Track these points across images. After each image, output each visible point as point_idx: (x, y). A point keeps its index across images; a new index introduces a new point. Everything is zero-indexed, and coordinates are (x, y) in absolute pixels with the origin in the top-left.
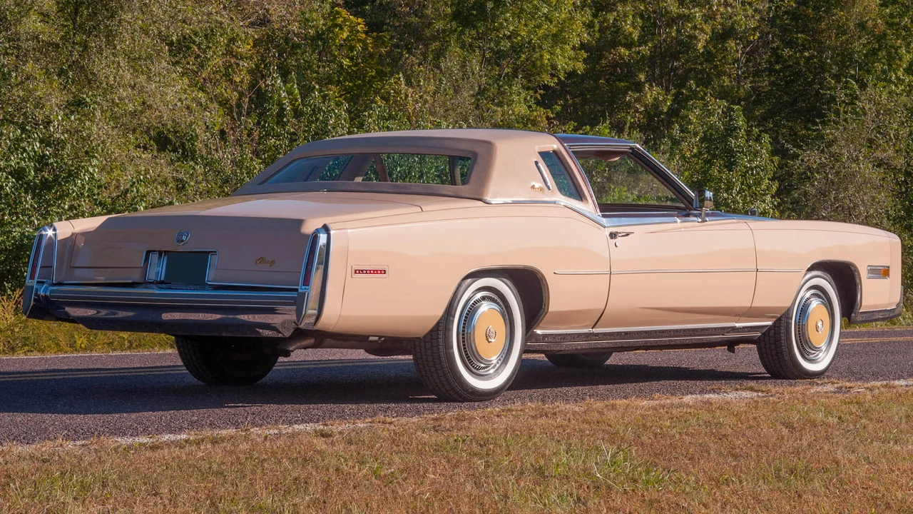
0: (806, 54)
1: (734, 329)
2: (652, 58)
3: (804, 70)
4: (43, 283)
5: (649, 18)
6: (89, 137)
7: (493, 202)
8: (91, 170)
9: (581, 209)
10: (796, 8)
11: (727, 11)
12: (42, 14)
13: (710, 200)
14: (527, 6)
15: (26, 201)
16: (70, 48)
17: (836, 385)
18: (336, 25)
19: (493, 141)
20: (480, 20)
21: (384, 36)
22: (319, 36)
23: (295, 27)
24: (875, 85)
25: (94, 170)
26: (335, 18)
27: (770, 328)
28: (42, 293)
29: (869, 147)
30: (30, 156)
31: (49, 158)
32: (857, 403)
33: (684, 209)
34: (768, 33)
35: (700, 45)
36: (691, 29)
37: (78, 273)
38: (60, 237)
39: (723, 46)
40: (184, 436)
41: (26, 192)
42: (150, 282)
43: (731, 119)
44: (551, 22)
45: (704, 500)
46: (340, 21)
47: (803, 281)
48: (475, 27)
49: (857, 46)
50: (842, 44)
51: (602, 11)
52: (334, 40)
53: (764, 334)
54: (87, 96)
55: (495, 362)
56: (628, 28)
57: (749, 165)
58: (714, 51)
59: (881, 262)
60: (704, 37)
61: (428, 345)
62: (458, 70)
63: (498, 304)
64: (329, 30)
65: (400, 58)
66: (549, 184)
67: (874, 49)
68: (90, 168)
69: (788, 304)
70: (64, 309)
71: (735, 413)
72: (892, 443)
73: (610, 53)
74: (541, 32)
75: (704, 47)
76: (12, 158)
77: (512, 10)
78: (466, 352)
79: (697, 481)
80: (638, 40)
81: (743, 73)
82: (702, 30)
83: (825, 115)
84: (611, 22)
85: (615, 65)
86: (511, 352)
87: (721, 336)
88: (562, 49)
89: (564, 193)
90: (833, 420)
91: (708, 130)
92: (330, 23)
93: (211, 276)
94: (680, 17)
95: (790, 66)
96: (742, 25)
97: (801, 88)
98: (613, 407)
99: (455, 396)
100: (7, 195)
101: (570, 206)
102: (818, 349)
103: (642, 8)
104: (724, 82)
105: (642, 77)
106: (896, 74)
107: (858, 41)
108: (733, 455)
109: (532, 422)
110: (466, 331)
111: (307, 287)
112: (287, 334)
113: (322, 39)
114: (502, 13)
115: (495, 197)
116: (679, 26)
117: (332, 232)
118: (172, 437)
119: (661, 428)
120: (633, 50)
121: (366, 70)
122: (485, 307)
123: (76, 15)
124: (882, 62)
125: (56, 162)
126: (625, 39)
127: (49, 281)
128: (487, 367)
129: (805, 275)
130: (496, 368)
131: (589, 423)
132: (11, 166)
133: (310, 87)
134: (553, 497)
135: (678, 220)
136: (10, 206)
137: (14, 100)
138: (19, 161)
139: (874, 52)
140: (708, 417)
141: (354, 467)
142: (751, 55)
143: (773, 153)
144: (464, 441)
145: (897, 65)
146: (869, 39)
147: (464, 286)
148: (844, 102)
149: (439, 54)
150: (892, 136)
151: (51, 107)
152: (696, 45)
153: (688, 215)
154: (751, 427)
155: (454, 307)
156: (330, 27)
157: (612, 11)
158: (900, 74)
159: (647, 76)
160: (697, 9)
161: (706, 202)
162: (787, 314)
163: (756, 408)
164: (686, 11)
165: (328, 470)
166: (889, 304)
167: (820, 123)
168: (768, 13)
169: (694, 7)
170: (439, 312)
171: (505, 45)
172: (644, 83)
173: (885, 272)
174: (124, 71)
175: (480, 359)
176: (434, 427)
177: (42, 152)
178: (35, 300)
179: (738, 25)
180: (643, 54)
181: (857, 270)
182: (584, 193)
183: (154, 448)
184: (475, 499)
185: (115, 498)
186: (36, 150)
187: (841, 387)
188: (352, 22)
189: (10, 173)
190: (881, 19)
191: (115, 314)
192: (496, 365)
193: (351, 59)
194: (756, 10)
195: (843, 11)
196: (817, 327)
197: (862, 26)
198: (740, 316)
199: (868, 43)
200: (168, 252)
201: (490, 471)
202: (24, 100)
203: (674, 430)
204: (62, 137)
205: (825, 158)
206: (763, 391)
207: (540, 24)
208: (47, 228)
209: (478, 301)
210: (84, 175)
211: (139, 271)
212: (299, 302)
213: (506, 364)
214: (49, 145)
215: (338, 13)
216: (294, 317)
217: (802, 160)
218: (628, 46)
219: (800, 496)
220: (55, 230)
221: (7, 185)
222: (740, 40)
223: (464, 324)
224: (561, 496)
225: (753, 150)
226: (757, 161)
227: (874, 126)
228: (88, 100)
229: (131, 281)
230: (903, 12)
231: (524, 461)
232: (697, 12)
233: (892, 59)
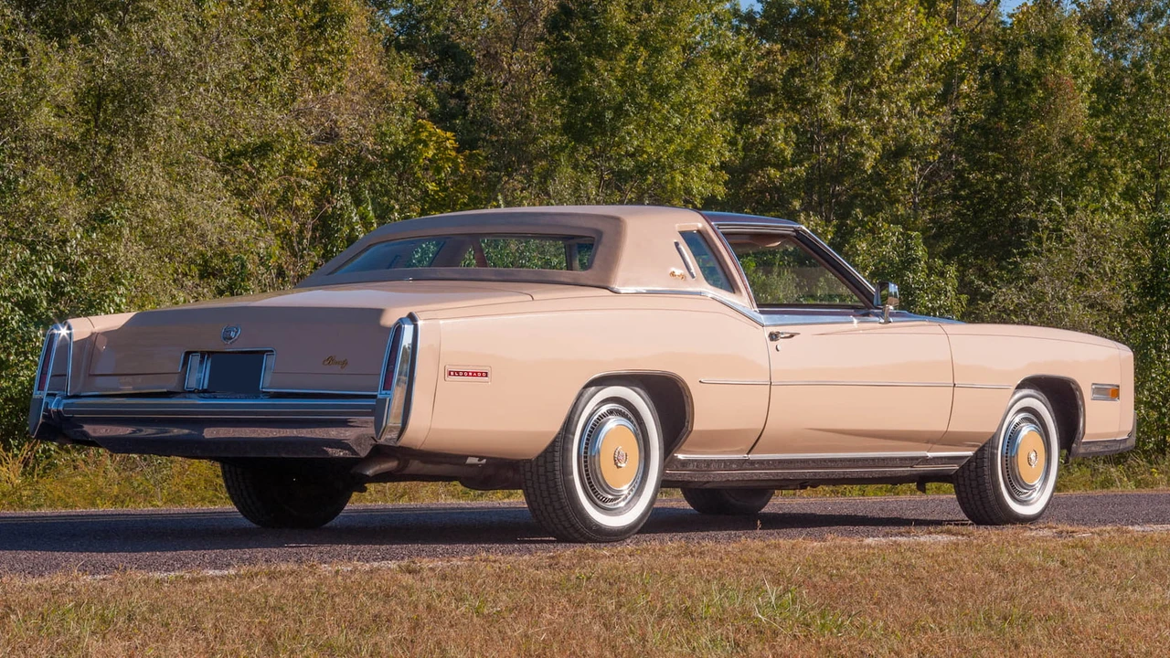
0: (999, 177)
1: (925, 460)
2: (808, 181)
3: (996, 196)
4: (54, 395)
5: (805, 132)
6: (115, 261)
7: (623, 290)
8: (117, 299)
9: (734, 303)
10: (985, 121)
11: (901, 124)
12: (58, 106)
13: (895, 296)
14: (655, 117)
15: (36, 337)
16: (91, 150)
17: (1054, 530)
18: (420, 141)
19: (622, 216)
20: (596, 134)
21: (479, 155)
22: (398, 154)
23: (369, 143)
24: (1086, 207)
25: (121, 300)
26: (418, 133)
27: (971, 460)
28: (53, 407)
29: (1078, 283)
30: (41, 283)
31: (66, 285)
32: (1083, 547)
33: (862, 308)
34: (952, 152)
35: (868, 165)
36: (856, 146)
37: (100, 382)
38: (75, 338)
39: (896, 167)
40: (232, 572)
41: (37, 326)
42: (190, 392)
43: (909, 249)
44: (684, 135)
45: (895, 647)
46: (424, 135)
47: (1012, 401)
48: (590, 143)
49: (1060, 165)
50: (1042, 165)
51: (747, 123)
52: (417, 159)
53: (962, 467)
54: (112, 209)
55: (626, 492)
56: (779, 143)
57: (930, 305)
58: (885, 172)
59: (1109, 379)
60: (872, 154)
61: (542, 470)
62: (570, 194)
63: (629, 419)
64: (411, 147)
65: (499, 182)
66: (693, 271)
67: (1082, 169)
68: (116, 298)
69: (994, 430)
70: (82, 427)
71: (930, 555)
72: (1130, 590)
73: (757, 176)
74: (671, 148)
75: (873, 167)
76: (20, 285)
77: (636, 120)
78: (589, 479)
79: (886, 628)
80: (791, 158)
81: (922, 201)
82: (870, 147)
83: (1024, 244)
84: (758, 137)
85: (762, 190)
86: (646, 481)
87: (909, 469)
88: (698, 169)
89: (711, 282)
90: (1054, 565)
91: (880, 263)
92: (412, 139)
93: (267, 381)
94: (844, 130)
95: (979, 192)
96: (918, 141)
97: (992, 217)
98: (777, 547)
99: (576, 535)
100: (13, 330)
101: (718, 298)
102: (1031, 487)
103: (796, 119)
104: (898, 210)
105: (797, 204)
106: (1110, 200)
107: (1062, 160)
108: (930, 601)
109: (675, 561)
110: (589, 454)
111: (388, 392)
112: (363, 454)
113: (402, 158)
114: (624, 124)
115: (624, 285)
116: (841, 142)
117: (420, 323)
118: (218, 572)
119: (838, 569)
120: (786, 171)
121: (457, 196)
122: (613, 423)
123: (99, 108)
124: (1092, 185)
125: (74, 291)
126: (776, 157)
127: (62, 393)
128: (615, 500)
129: (1014, 393)
130: (627, 501)
131: (747, 563)
132: (18, 294)
133: (388, 206)
134: (704, 640)
135: (855, 321)
136: (16, 343)
137: (22, 212)
138: (27, 288)
139: (1082, 173)
140: (897, 558)
141: (449, 604)
142: (930, 180)
143: (959, 291)
144: (589, 578)
145: (1111, 188)
146: (1076, 157)
147: (586, 395)
148: (1047, 228)
149: (547, 176)
150: (1107, 269)
151: (68, 221)
152: (863, 165)
153: (867, 315)
154: (951, 569)
155: (575, 422)
156: (411, 143)
157: (757, 124)
158: (1114, 199)
159: (803, 204)
160: (864, 121)
161: (890, 298)
162: (992, 442)
163: (956, 549)
164: (851, 123)
165: (416, 607)
166: (1119, 433)
167: (1019, 253)
168: (951, 128)
169: (860, 118)
170: (555, 427)
171: (628, 164)
172: (799, 211)
173: (1113, 393)
174: (157, 179)
175: (605, 487)
176: (550, 566)
177: (57, 279)
178: (44, 416)
179: (915, 140)
180: (797, 176)
181: (1078, 388)
182: (736, 284)
183: (194, 581)
184: (605, 640)
185: (145, 633)
186: (50, 275)
187: (1062, 532)
188: (439, 137)
189: (16, 304)
190: (1090, 133)
191: (141, 431)
192: (626, 497)
193: (439, 184)
194: (936, 123)
195: (1043, 123)
196: (1029, 459)
197: (1067, 141)
198: (934, 443)
199: (1075, 162)
200: (213, 352)
201: (623, 611)
202: (35, 212)
203: (855, 572)
204: (81, 260)
205: (1025, 297)
206: (963, 535)
207: (671, 138)
208: (60, 326)
209: (604, 416)
210: (109, 306)
211: (176, 377)
212: (377, 411)
213: (640, 496)
214: (65, 269)
215: (422, 126)
216: (371, 431)
217: (997, 301)
218: (780, 167)
219: (1017, 646)
220: (69, 328)
221: (12, 319)
222: (918, 159)
223: (587, 444)
224: (714, 641)
225: (935, 286)
226: (940, 300)
227: (1086, 257)
228: (113, 213)
229: (165, 390)
230: (1118, 124)
231: (666, 601)
232: (864, 124)
233: (1104, 182)
